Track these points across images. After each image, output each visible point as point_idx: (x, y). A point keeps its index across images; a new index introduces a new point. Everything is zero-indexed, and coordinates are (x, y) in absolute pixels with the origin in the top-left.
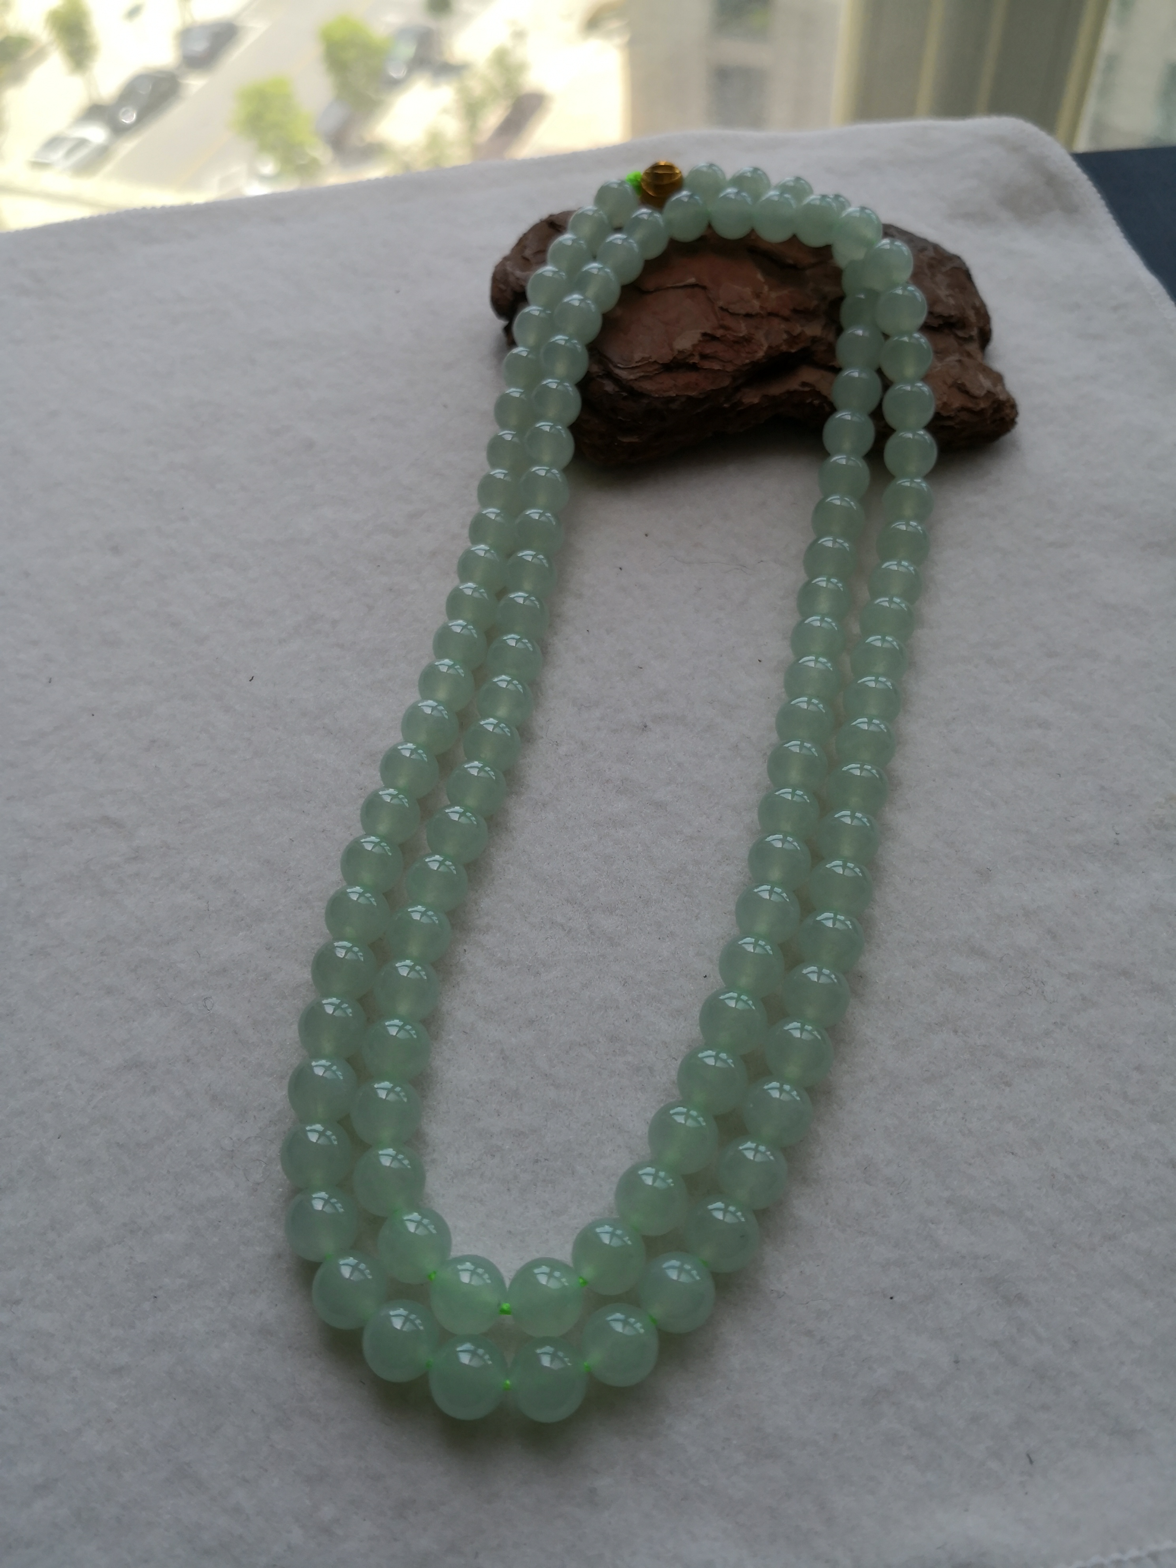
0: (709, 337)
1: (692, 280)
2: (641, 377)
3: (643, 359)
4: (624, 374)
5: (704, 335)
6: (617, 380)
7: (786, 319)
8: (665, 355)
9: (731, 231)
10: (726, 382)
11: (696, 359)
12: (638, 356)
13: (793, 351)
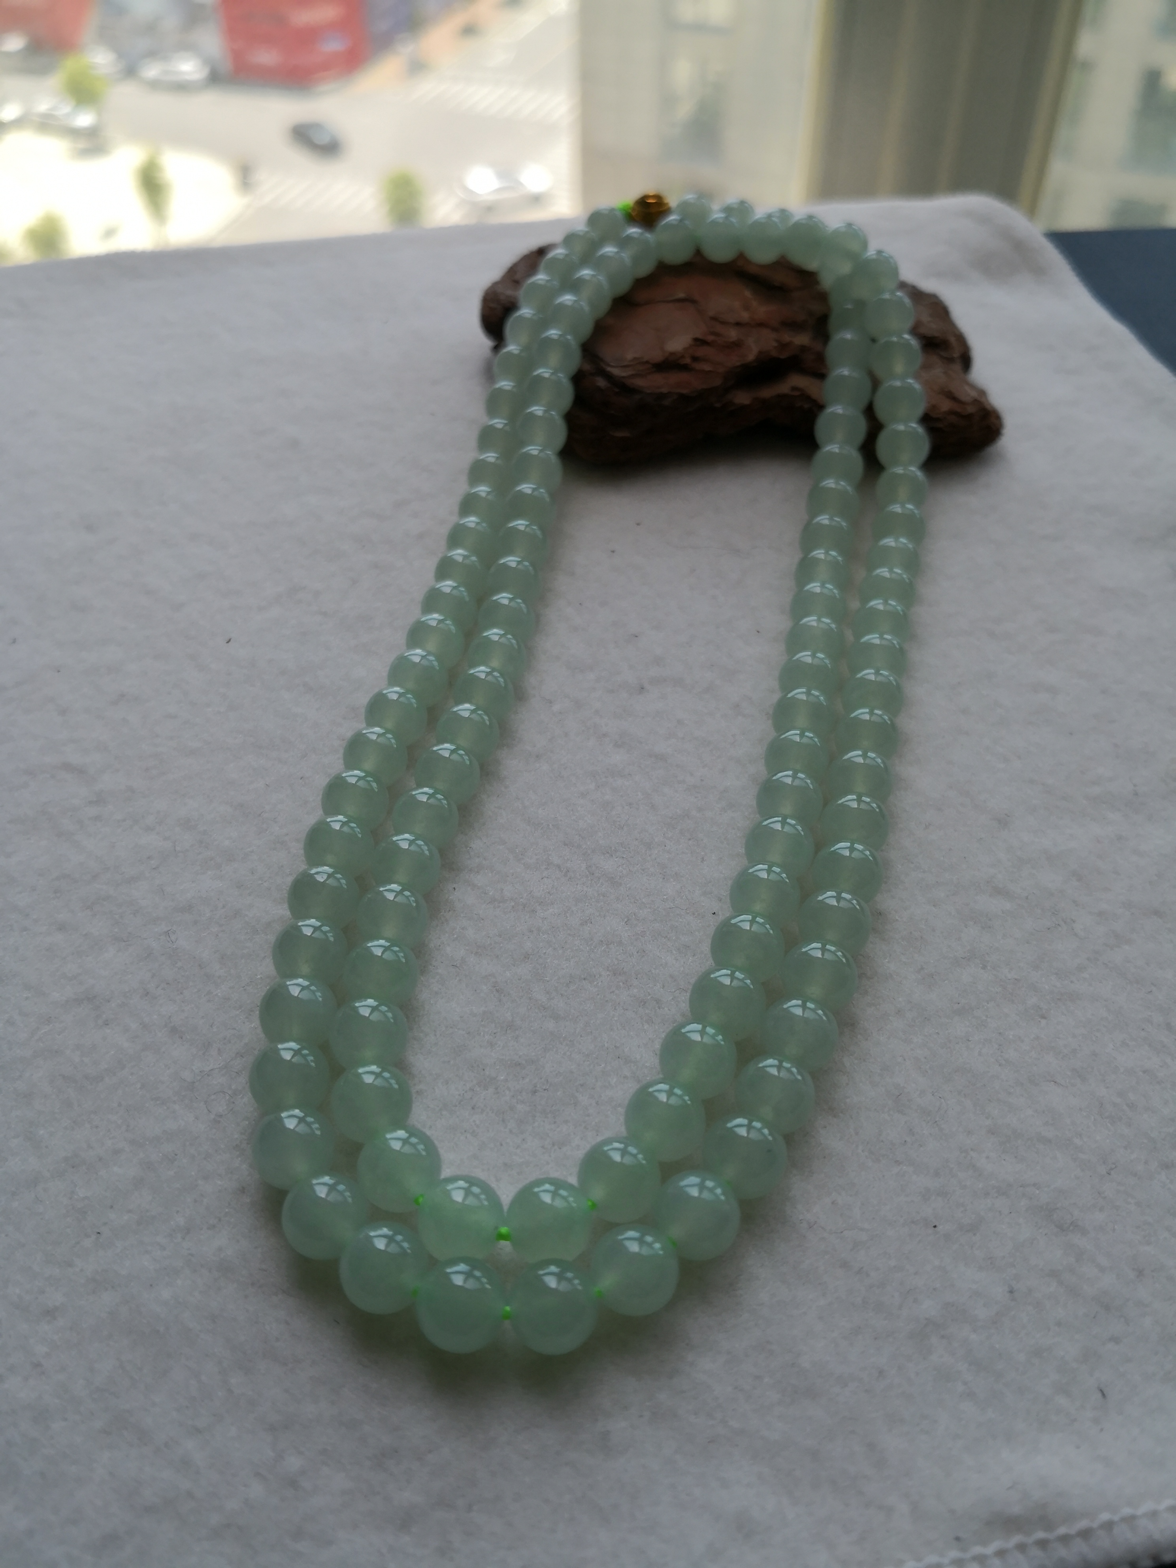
0: (699, 342)
1: (681, 295)
2: (633, 375)
3: (635, 359)
4: (616, 372)
5: (696, 340)
6: (609, 377)
7: (774, 329)
8: (657, 356)
9: (720, 254)
10: (718, 382)
11: (688, 361)
12: (630, 356)
13: (782, 357)
